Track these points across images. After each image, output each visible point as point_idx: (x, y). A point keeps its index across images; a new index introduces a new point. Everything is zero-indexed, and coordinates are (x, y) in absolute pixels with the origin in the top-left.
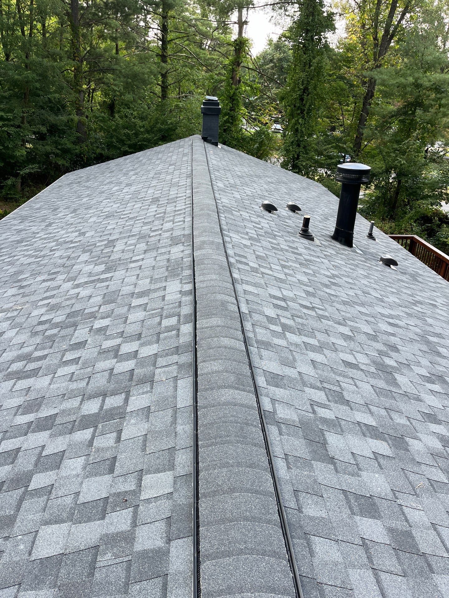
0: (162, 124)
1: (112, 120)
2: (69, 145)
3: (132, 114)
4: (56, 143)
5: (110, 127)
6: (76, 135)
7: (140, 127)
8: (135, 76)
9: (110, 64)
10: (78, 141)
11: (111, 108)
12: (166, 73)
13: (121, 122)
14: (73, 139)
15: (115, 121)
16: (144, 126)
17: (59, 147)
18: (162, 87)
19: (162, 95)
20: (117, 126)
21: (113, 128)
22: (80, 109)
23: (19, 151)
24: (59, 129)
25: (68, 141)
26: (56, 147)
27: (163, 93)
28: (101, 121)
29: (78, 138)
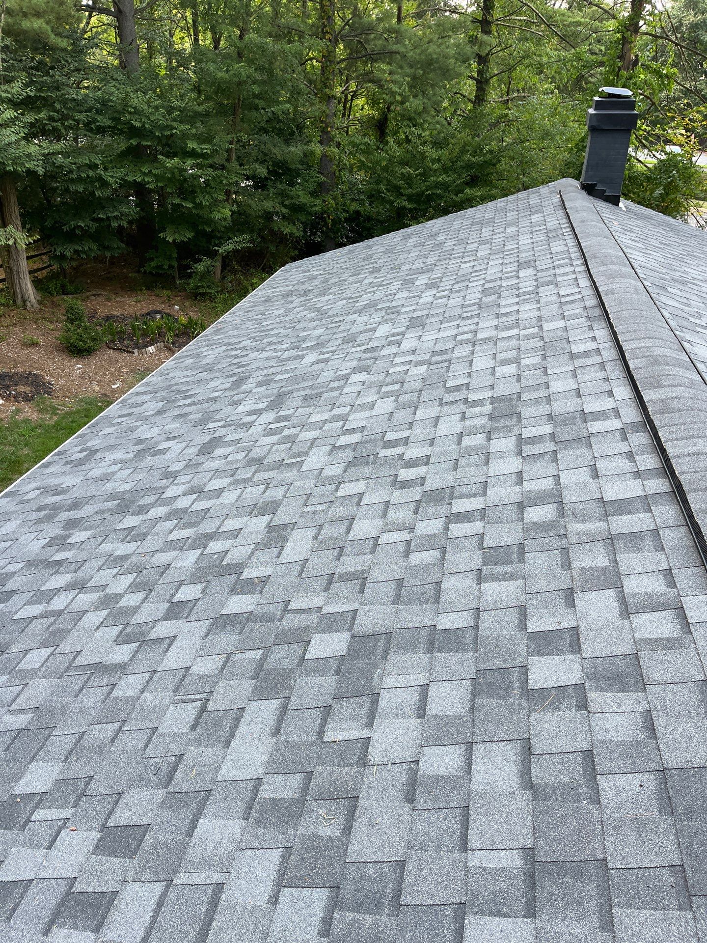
0: (474, 154)
1: (382, 150)
2: (304, 199)
3: (420, 136)
4: (283, 194)
5: (378, 163)
6: (317, 179)
7: (433, 161)
8: (429, 64)
9: (385, 43)
10: (319, 190)
11: (380, 126)
12: (488, 55)
13: (398, 152)
14: (311, 186)
15: (386, 152)
16: (439, 160)
17: (287, 203)
18: (478, 82)
19: (477, 97)
20: (390, 161)
21: (384, 164)
22: (327, 132)
23: (219, 211)
24: (289, 170)
25: (302, 190)
26: (282, 203)
27: (479, 93)
28: (363, 152)
29: (320, 184)
